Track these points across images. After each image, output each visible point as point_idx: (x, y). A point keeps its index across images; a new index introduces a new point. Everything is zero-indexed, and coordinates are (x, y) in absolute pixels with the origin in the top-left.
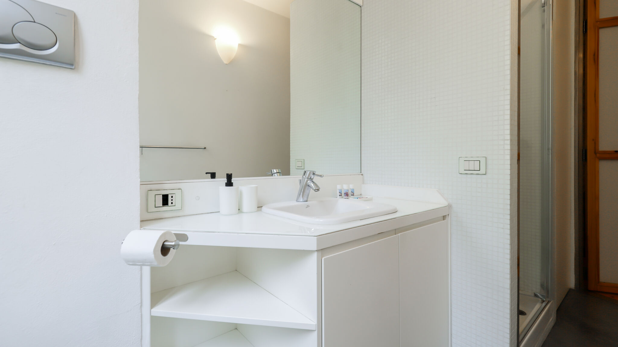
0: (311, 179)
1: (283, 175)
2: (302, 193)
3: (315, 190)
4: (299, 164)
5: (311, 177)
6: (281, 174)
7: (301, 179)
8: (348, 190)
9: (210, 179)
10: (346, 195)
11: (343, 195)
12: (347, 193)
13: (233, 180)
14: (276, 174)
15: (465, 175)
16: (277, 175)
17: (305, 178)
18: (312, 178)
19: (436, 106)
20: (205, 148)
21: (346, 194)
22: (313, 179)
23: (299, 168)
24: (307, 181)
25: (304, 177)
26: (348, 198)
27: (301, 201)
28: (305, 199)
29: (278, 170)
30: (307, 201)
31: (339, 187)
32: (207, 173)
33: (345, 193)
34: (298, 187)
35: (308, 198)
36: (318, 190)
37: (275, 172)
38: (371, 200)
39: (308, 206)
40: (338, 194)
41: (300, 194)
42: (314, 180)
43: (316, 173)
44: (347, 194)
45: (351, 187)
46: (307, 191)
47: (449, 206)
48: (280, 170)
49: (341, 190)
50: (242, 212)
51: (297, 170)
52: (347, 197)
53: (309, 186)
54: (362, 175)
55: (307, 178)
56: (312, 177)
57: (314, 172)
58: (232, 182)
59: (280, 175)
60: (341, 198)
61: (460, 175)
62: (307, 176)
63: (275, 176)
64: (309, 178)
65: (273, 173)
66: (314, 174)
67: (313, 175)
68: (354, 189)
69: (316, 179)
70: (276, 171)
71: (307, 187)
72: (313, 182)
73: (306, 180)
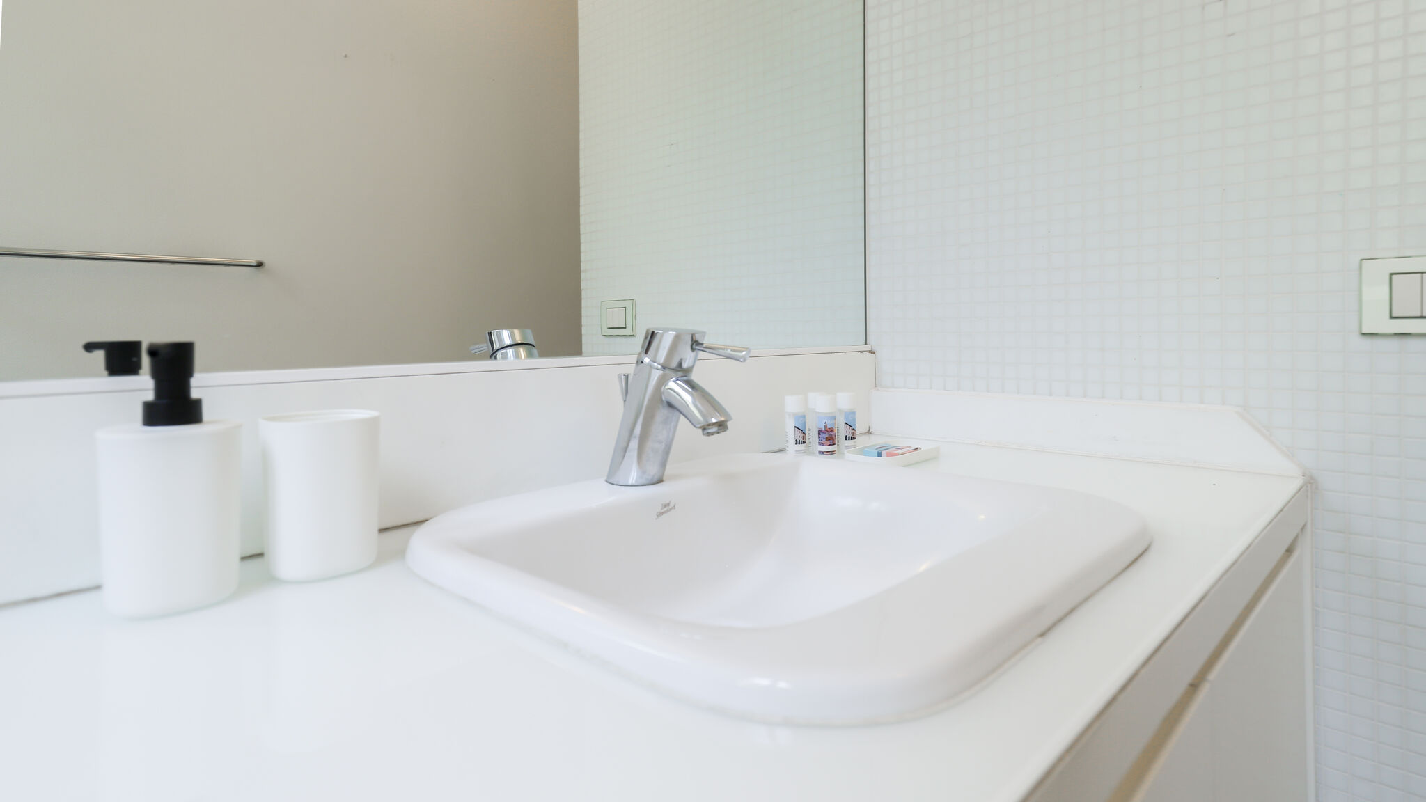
0: (682, 372)
1: (544, 354)
2: (634, 444)
3: (704, 429)
4: (617, 318)
5: (680, 365)
6: (535, 351)
7: (630, 370)
8: (834, 418)
9: (101, 376)
10: (824, 441)
11: (813, 437)
12: (832, 430)
13: (201, 385)
14: (510, 351)
15: (1395, 343)
16: (517, 356)
17: (651, 367)
18: (685, 365)
19: (1229, 35)
20: (260, 265)
21: (826, 435)
22: (688, 371)
23: (615, 333)
24: (663, 381)
25: (647, 360)
26: (832, 452)
27: (632, 480)
28: (653, 470)
29: (523, 335)
30: (660, 481)
31: (792, 405)
32: (90, 347)
33: (820, 432)
34: (615, 411)
35: (663, 465)
36: (722, 426)
37: (507, 341)
38: (933, 457)
39: (667, 508)
40: (792, 435)
41: (626, 449)
42: (694, 377)
43: (707, 341)
44: (828, 436)
45: (844, 401)
46: (659, 432)
47: (1310, 486)
48: (529, 332)
49: (804, 417)
50: (271, 579)
51: (607, 339)
52: (831, 448)
53: (670, 405)
54: (873, 352)
55: (664, 368)
56: (688, 358)
57: (698, 337)
58: (194, 394)
59: (530, 355)
60: (804, 452)
61: (1367, 342)
62: (662, 356)
63: (505, 357)
64: (674, 364)
65: (497, 346)
66: (695, 344)
67: (693, 349)
68: (854, 413)
69: (705, 370)
70: (512, 336)
71: (662, 413)
72: (692, 385)
73: (656, 374)
